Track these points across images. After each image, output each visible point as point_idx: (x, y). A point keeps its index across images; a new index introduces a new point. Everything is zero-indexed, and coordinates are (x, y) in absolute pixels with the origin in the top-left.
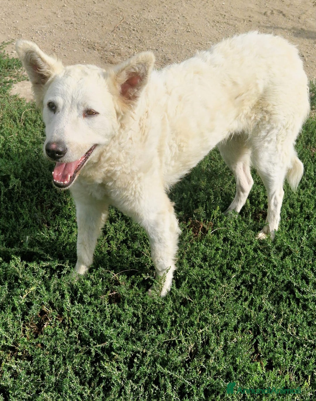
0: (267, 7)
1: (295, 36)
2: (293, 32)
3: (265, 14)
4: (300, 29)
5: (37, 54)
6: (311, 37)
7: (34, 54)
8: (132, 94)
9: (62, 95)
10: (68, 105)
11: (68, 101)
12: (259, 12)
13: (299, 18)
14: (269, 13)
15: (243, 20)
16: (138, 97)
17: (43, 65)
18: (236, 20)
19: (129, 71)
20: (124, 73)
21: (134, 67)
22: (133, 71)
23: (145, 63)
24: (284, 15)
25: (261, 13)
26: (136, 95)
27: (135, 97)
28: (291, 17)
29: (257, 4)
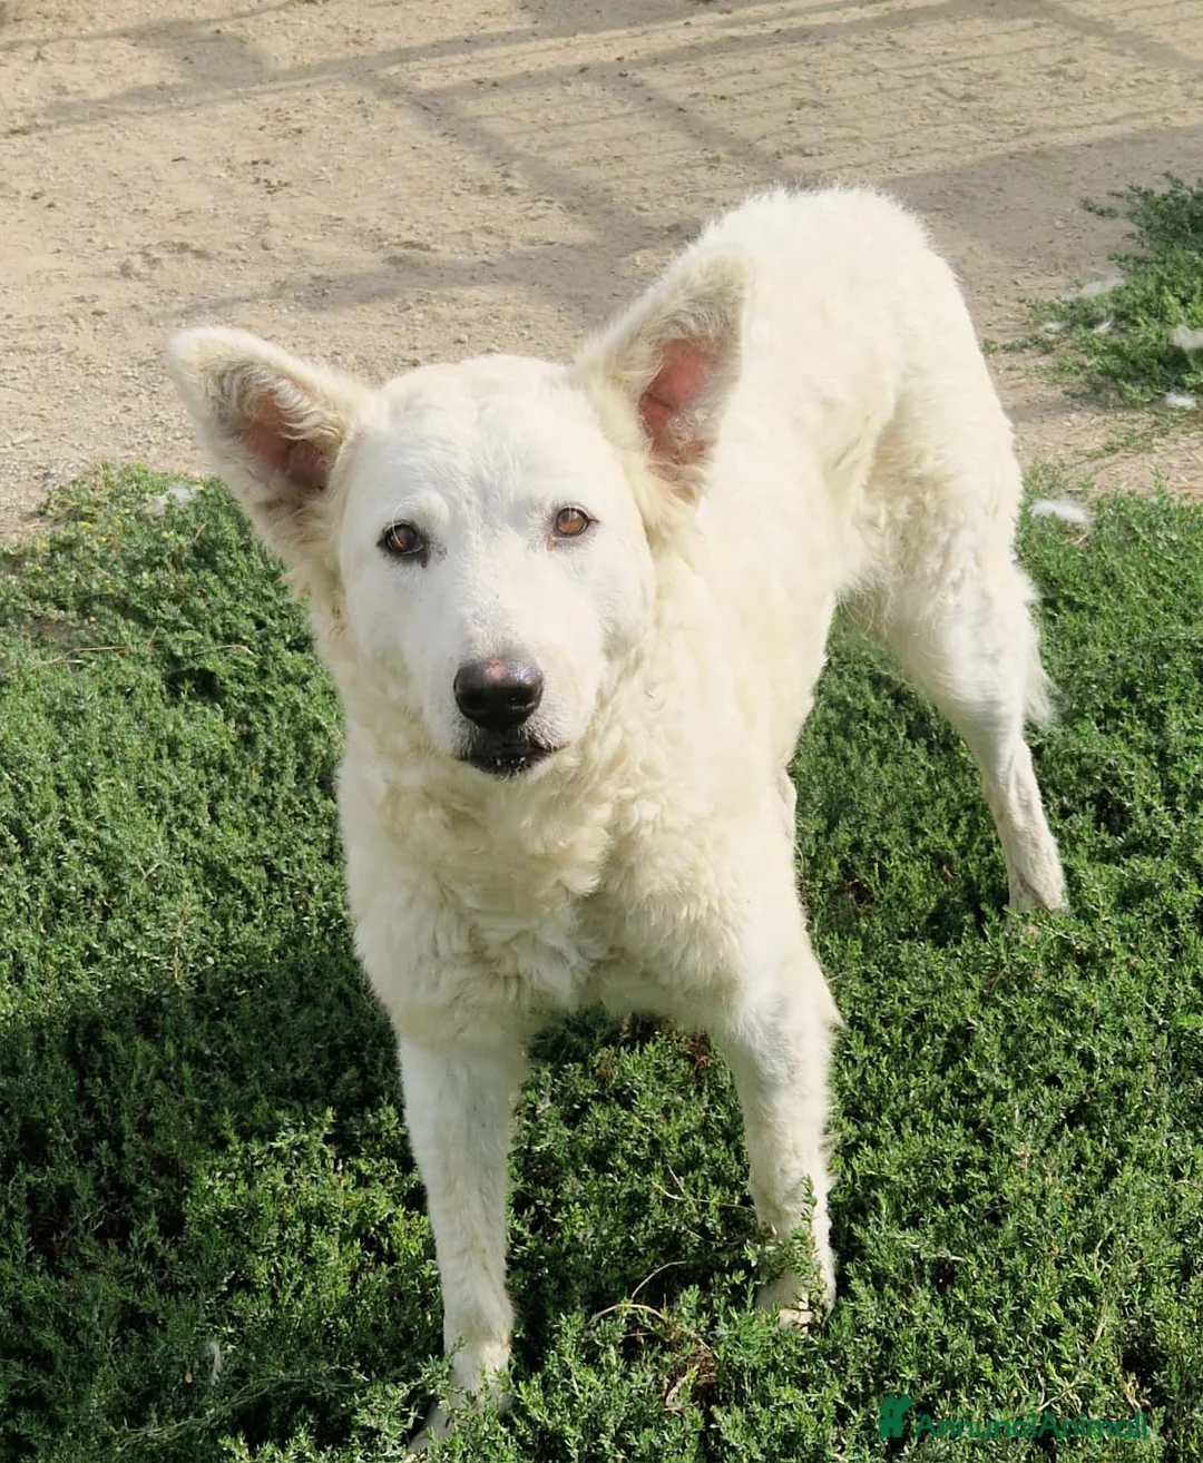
0: (107, 248)
1: (312, 309)
2: (297, 299)
3: (126, 271)
4: (312, 282)
5: (268, 365)
6: (374, 295)
7: (257, 370)
8: (687, 436)
9: (435, 482)
10: (472, 515)
11: (469, 502)
12: (94, 276)
13: (265, 248)
14: (137, 263)
15: (68, 319)
16: (712, 443)
17: (305, 403)
18: (41, 327)
19: (665, 335)
20: (644, 350)
21: (681, 318)
22: (675, 333)
23: (720, 293)
24: (200, 254)
25: (108, 275)
26: (703, 436)
27: (699, 449)
28: (235, 253)
29: (58, 251)
